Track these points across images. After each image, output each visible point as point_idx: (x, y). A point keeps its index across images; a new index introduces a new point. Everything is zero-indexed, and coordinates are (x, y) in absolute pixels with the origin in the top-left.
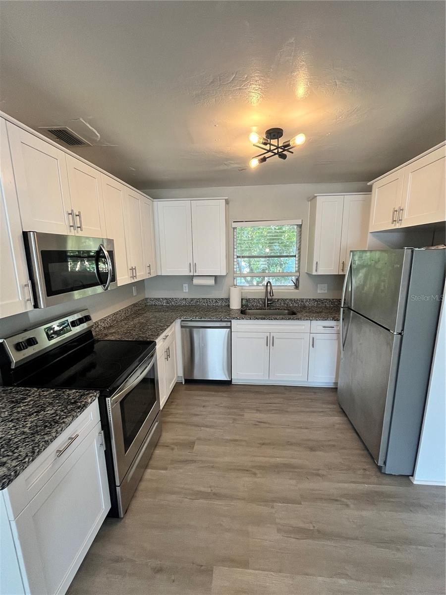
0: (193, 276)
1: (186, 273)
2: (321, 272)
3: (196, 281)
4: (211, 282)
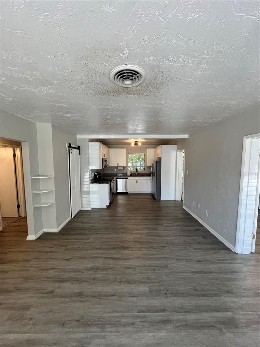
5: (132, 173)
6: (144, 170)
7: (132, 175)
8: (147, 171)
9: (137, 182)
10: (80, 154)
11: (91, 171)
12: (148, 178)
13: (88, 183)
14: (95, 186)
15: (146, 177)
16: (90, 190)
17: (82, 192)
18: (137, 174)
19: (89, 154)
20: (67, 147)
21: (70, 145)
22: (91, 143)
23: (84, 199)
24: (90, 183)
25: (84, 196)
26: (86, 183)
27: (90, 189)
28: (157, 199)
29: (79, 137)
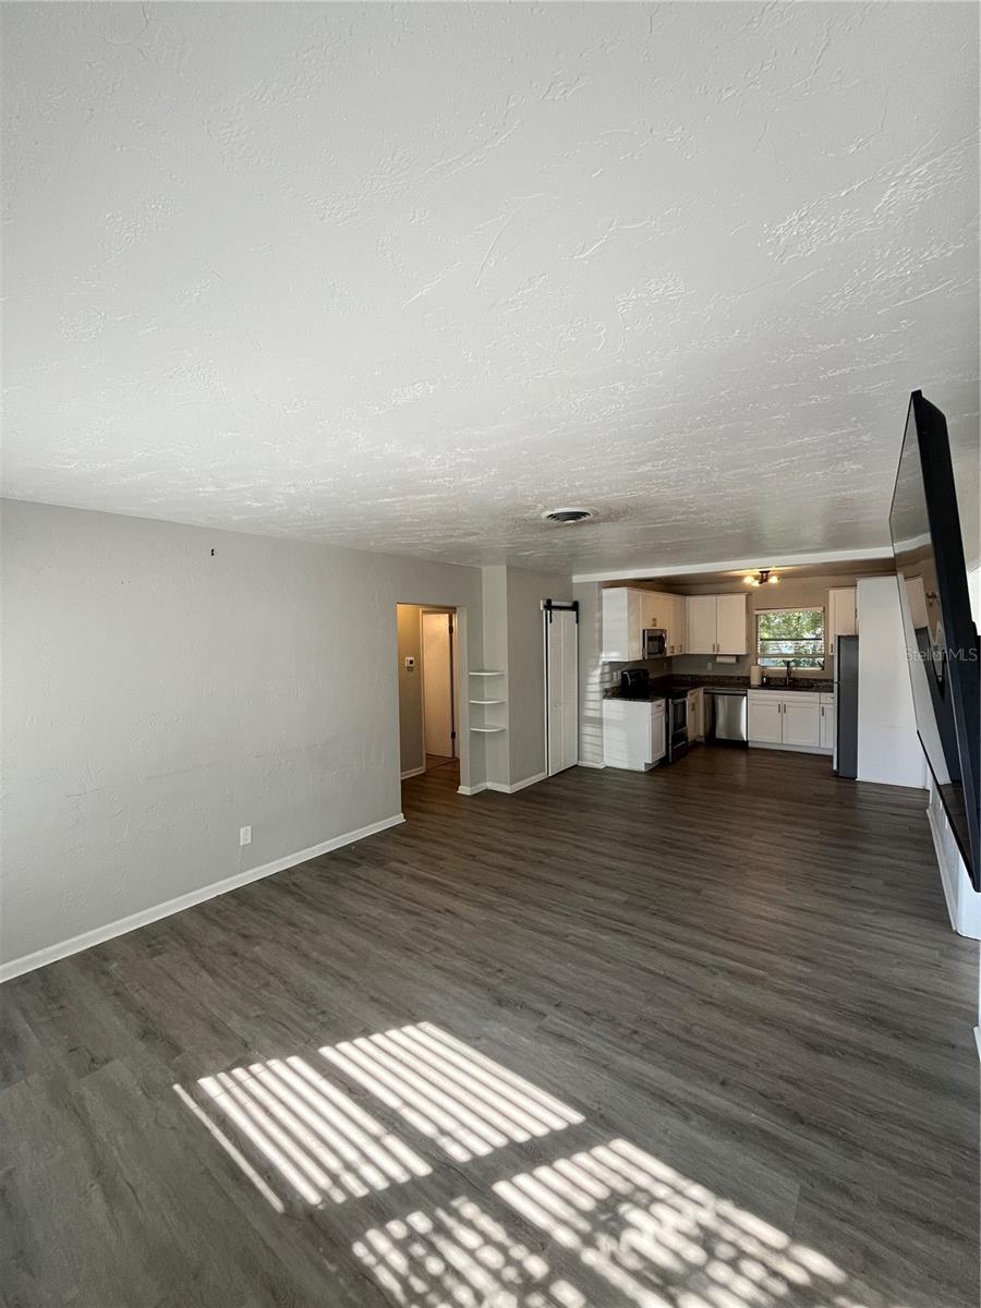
0: (716, 655)
1: (711, 652)
3: (719, 660)
4: (733, 660)
5: (768, 679)
7: (769, 683)
9: (782, 709)
10: (577, 622)
11: (607, 667)
13: (597, 696)
14: (617, 708)
15: (817, 694)
16: (604, 717)
17: (581, 720)
18: (790, 682)
19: (601, 621)
20: (542, 608)
21: (549, 601)
22: (606, 592)
23: (587, 739)
24: (604, 697)
25: (588, 729)
26: (592, 696)
27: (602, 714)
28: (841, 774)
29: (576, 579)
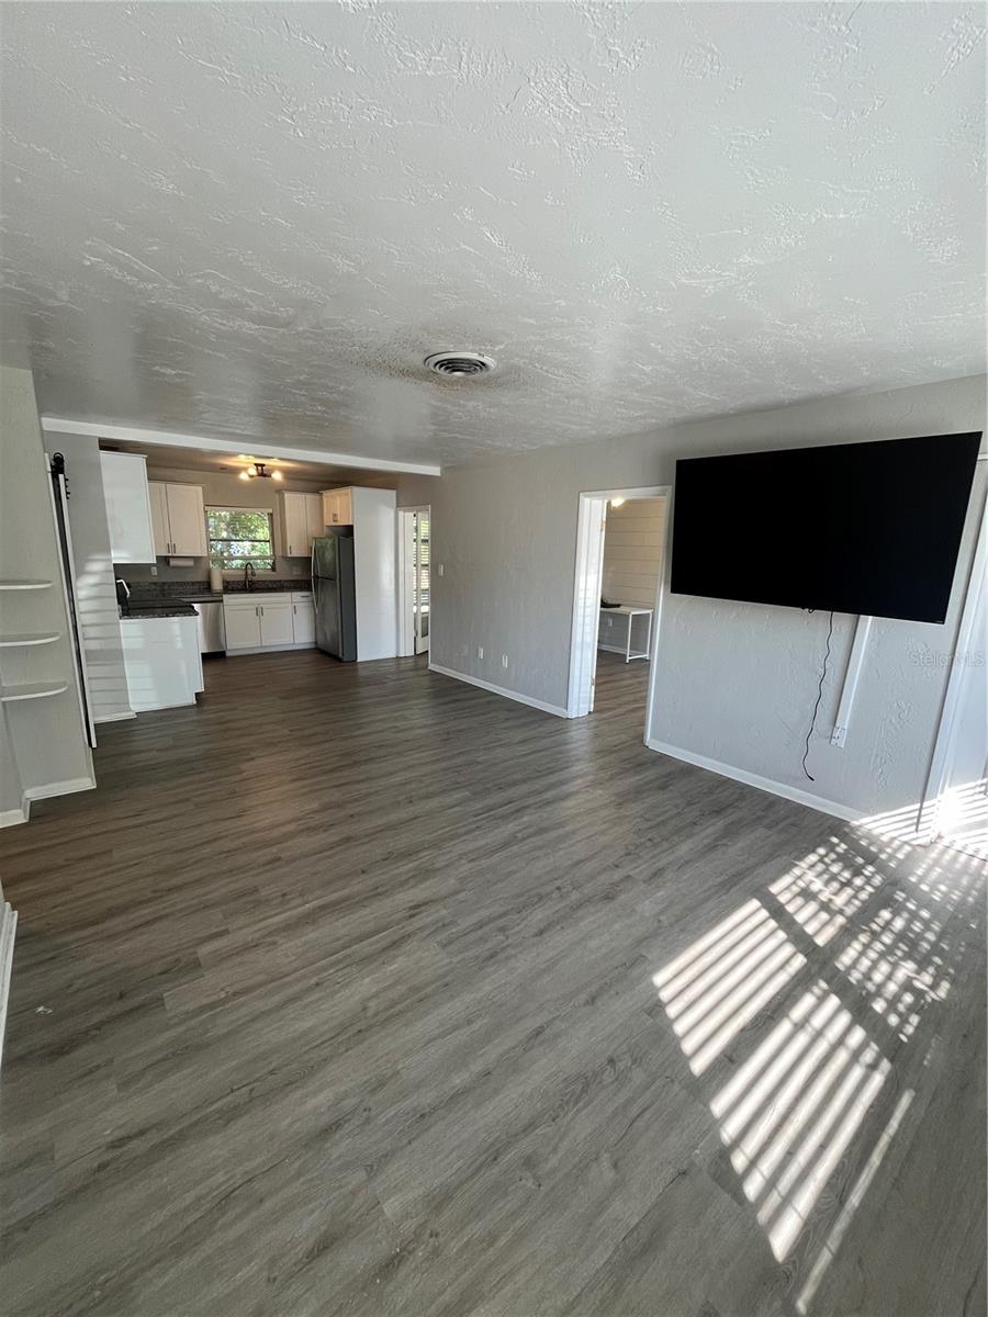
0: (170, 557)
1: (165, 553)
2: (295, 554)
3: (172, 562)
4: (191, 563)
5: (228, 582)
6: (273, 569)
7: (231, 587)
8: (284, 574)
9: (259, 611)
12: (297, 596)
15: (289, 594)
16: (123, 646)
18: (248, 584)
20: (49, 467)
21: (59, 459)
24: (121, 618)
27: (118, 643)
28: (345, 660)
